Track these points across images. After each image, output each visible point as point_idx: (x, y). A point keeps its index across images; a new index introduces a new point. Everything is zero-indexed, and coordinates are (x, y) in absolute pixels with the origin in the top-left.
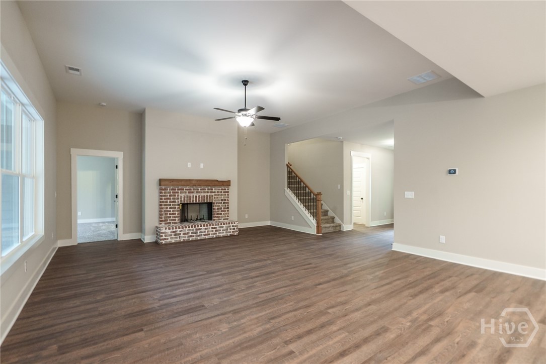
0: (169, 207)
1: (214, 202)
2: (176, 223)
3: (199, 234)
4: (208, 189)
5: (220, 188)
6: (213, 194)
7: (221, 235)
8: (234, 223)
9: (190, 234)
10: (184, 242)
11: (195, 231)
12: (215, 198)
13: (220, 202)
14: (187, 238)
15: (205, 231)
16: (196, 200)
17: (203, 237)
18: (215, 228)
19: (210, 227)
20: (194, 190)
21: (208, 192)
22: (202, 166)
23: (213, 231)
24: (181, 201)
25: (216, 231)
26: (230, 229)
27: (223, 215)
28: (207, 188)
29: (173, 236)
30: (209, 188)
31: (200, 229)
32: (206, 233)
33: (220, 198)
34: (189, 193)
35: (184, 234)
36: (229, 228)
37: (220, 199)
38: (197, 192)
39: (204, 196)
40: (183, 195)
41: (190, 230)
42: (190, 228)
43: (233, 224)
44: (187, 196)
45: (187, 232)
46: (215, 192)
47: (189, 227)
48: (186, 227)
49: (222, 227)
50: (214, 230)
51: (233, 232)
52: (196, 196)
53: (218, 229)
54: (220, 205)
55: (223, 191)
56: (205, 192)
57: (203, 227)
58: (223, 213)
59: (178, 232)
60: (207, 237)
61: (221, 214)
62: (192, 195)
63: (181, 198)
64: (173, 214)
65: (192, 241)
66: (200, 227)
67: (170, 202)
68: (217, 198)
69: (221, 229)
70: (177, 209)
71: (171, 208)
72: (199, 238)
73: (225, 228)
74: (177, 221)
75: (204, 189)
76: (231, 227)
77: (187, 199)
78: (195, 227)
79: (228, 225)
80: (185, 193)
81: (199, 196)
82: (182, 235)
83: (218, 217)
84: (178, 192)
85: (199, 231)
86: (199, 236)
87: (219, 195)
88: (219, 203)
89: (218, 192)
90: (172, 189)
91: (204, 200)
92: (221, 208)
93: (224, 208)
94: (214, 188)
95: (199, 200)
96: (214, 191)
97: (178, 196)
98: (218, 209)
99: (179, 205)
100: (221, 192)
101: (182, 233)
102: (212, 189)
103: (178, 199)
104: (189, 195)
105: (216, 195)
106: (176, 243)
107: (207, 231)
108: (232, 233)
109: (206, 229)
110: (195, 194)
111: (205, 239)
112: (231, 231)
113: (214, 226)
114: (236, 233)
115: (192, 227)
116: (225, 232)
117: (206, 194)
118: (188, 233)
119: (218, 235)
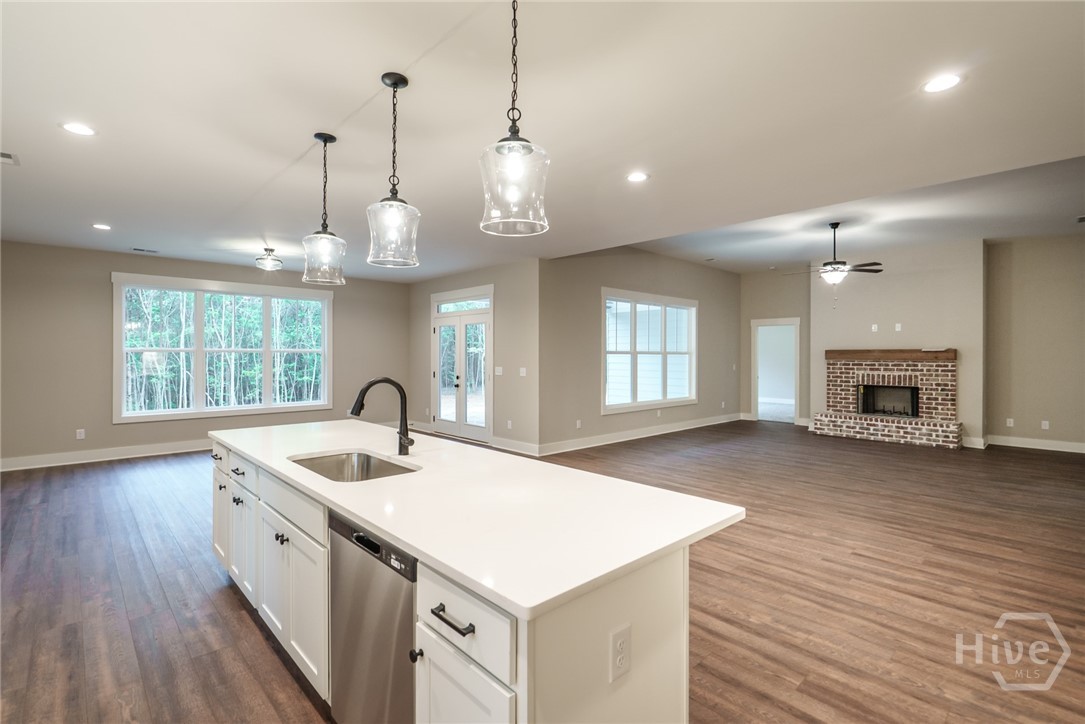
0: (839, 389)
1: (920, 386)
2: (850, 412)
3: (872, 431)
4: (908, 365)
5: (935, 364)
6: (918, 373)
7: (918, 442)
8: (948, 427)
9: (857, 430)
10: (847, 438)
11: (865, 426)
12: (922, 380)
13: (934, 387)
14: (852, 434)
15: (885, 429)
16: (883, 381)
17: (880, 438)
18: (902, 428)
19: (894, 425)
20: (880, 365)
21: (907, 370)
22: (898, 327)
23: (899, 432)
24: (858, 381)
25: (905, 433)
26: (937, 436)
27: (940, 411)
28: (905, 364)
29: (831, 427)
30: (910, 363)
31: (874, 425)
32: (886, 432)
33: (934, 380)
34: (871, 369)
35: (847, 427)
36: (934, 434)
37: (934, 383)
38: (885, 370)
39: (900, 376)
40: (861, 373)
41: (857, 423)
42: (858, 421)
43: (945, 428)
44: (868, 375)
45: (852, 425)
46: (922, 370)
47: (855, 419)
48: (850, 418)
49: (920, 429)
50: (902, 431)
51: (943, 441)
52: (884, 376)
53: (909, 430)
54: (934, 393)
55: (940, 369)
56: (901, 370)
57: (879, 423)
58: (940, 407)
59: (839, 423)
60: (887, 439)
61: (936, 409)
62: (876, 373)
63: (858, 377)
64: (845, 399)
65: (860, 440)
66: (873, 422)
67: (841, 381)
68: (927, 380)
69: (917, 433)
70: (851, 392)
71: (842, 390)
72: (872, 438)
73: (924, 431)
74: (851, 409)
75: (899, 365)
76: (940, 433)
77: (868, 380)
78: (866, 420)
79: (932, 427)
80: (865, 369)
81: (889, 376)
82: (844, 428)
83: (928, 413)
84: (853, 369)
85: (872, 428)
86: (872, 434)
87: (931, 375)
88: (931, 389)
89: (928, 370)
90: (844, 364)
91: (899, 382)
92: (937, 399)
93: (943, 400)
94: (919, 364)
95: (889, 382)
96: (920, 368)
97: (853, 373)
98: (928, 399)
99: (854, 386)
100: (937, 371)
101: (844, 425)
102: (917, 366)
103: (853, 378)
104: (871, 373)
105: (925, 375)
106: (834, 437)
107: (887, 429)
108: (941, 443)
109: (885, 426)
110: (882, 373)
111: (884, 442)
112: (941, 439)
113: (902, 425)
114: (951, 446)
115: (861, 419)
116: (925, 438)
117: (902, 373)
118: (854, 428)
119: (909, 439)
